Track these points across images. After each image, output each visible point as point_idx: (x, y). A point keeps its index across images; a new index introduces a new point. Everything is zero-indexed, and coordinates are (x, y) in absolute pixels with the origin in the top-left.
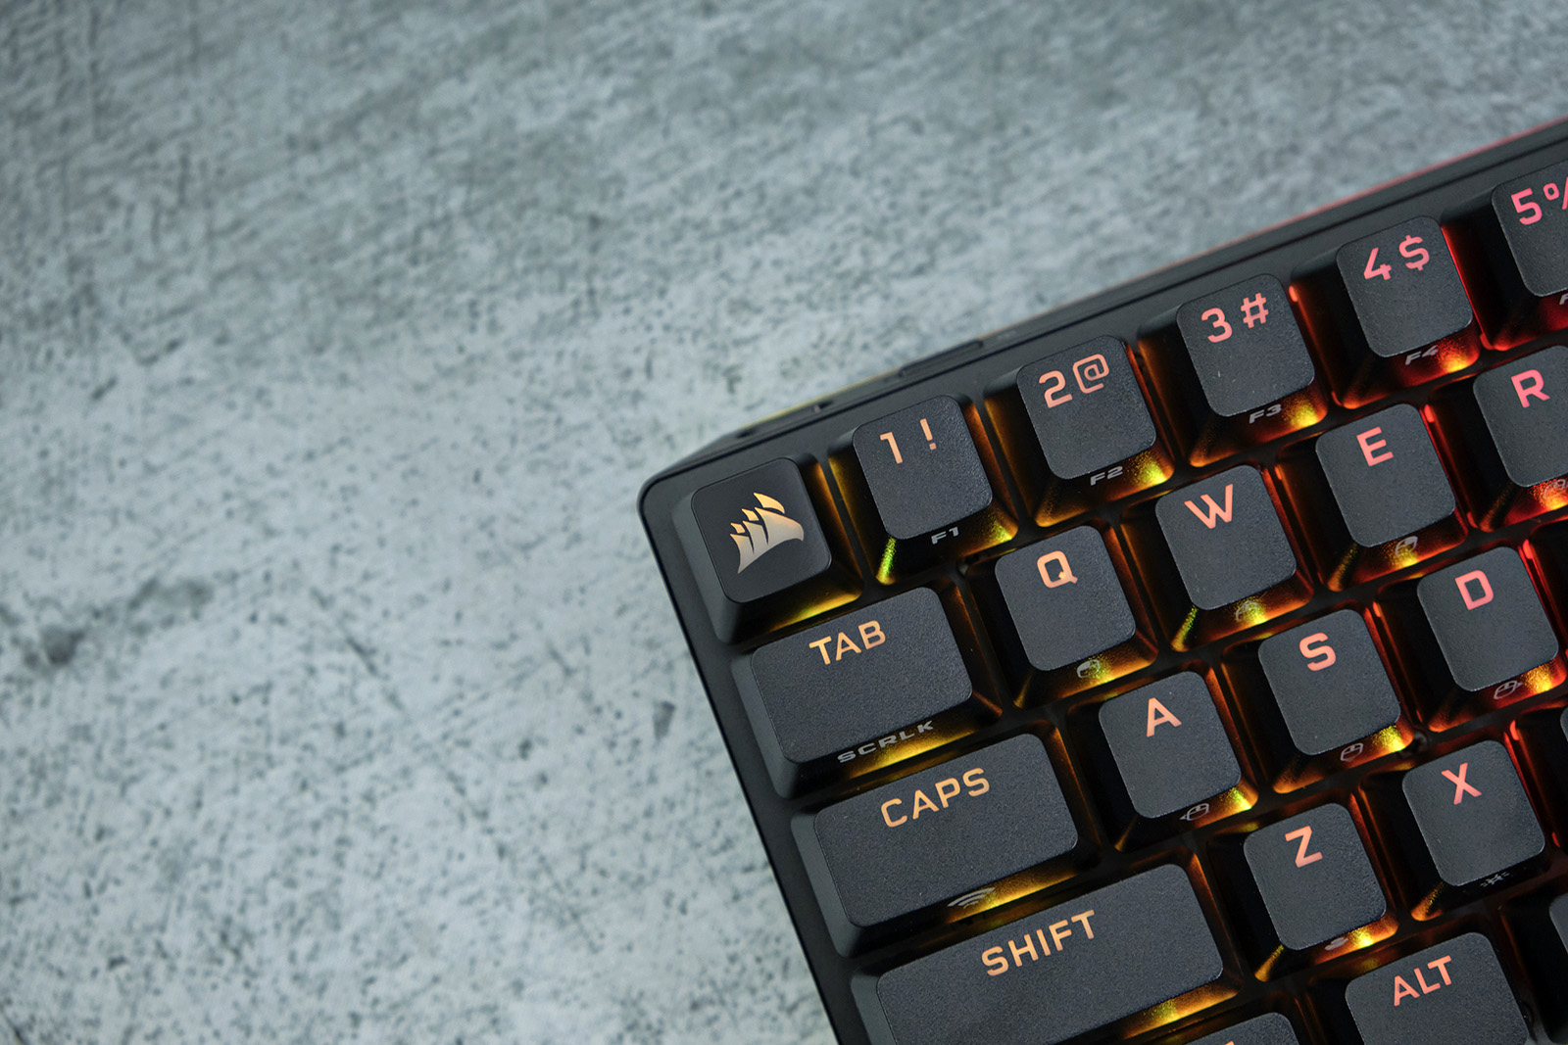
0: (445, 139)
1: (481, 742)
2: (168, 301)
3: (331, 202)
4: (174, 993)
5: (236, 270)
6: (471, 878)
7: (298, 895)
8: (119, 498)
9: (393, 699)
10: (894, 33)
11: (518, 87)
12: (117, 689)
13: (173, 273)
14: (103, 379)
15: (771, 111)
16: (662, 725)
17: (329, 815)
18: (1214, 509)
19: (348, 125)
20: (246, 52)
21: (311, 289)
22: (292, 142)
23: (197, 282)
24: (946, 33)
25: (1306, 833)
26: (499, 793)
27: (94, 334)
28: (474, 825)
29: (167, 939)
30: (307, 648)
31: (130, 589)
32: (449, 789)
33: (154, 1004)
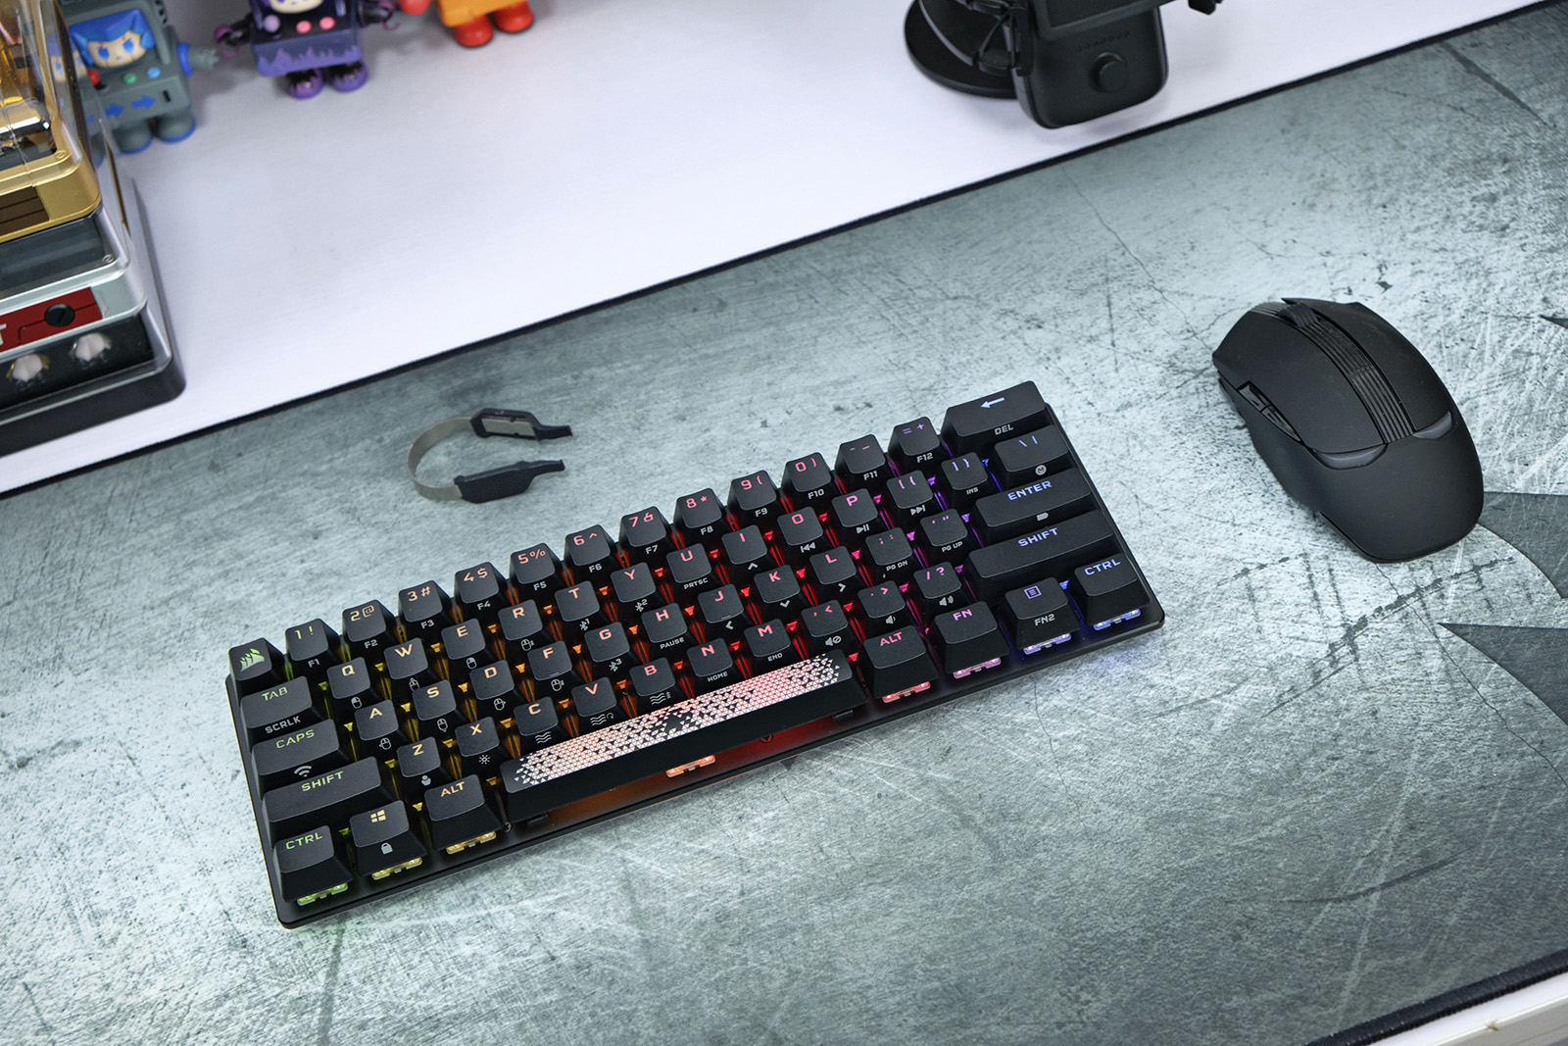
0: (199, 604)
1: (168, 784)
2: (88, 657)
3: (154, 625)
4: (36, 867)
5: (115, 646)
6: (154, 827)
7: (90, 835)
8: (56, 717)
9: (139, 773)
10: (367, 565)
11: (229, 588)
12: (40, 774)
13: (92, 649)
14: (59, 681)
15: (317, 591)
16: (234, 777)
17: (107, 810)
18: (405, 651)
19: (166, 602)
20: (135, 581)
21: (141, 651)
22: (144, 608)
23: (101, 650)
24: (386, 564)
25: (420, 746)
26: (170, 800)
27: (59, 667)
28: (159, 810)
29: (38, 851)
30: (112, 759)
31: (53, 743)
32: (153, 799)
33: (28, 871)
